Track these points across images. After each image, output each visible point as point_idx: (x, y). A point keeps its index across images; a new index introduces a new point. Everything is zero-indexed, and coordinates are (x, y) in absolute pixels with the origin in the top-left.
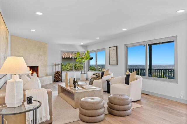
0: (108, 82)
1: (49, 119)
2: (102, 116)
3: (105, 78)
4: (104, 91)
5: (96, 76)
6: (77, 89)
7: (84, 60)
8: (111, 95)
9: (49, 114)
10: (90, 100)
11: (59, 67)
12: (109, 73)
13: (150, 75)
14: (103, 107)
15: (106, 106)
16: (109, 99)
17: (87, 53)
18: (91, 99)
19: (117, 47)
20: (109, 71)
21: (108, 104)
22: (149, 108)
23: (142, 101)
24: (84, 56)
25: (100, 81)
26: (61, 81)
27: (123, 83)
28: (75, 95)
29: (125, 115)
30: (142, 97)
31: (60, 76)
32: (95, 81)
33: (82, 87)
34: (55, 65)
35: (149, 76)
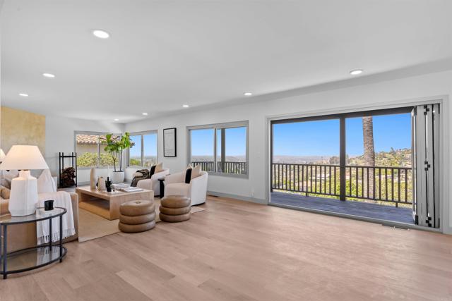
0: (161, 181)
1: (73, 233)
2: (152, 224)
3: (156, 176)
4: (155, 197)
5: (141, 175)
6: (112, 192)
7: (120, 149)
8: (165, 197)
9: (73, 227)
10: (135, 204)
11: (70, 160)
12: (163, 168)
13: (221, 170)
14: (154, 211)
15: (158, 212)
16: (162, 203)
17: (125, 136)
18: (137, 203)
19: (175, 129)
20: (163, 165)
21: (160, 209)
22: (213, 210)
23: (207, 204)
24: (119, 142)
25: (148, 180)
26: (76, 185)
27: (182, 182)
28: (111, 201)
29: (182, 219)
30: (207, 199)
31: (73, 177)
32: (141, 182)
33: (120, 190)
34: (62, 157)
35: (219, 171)
